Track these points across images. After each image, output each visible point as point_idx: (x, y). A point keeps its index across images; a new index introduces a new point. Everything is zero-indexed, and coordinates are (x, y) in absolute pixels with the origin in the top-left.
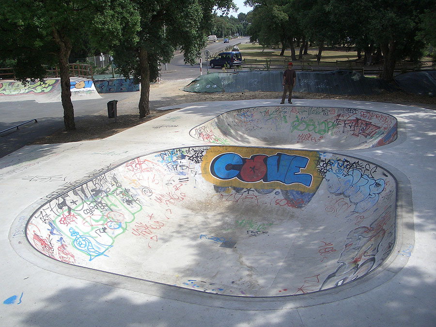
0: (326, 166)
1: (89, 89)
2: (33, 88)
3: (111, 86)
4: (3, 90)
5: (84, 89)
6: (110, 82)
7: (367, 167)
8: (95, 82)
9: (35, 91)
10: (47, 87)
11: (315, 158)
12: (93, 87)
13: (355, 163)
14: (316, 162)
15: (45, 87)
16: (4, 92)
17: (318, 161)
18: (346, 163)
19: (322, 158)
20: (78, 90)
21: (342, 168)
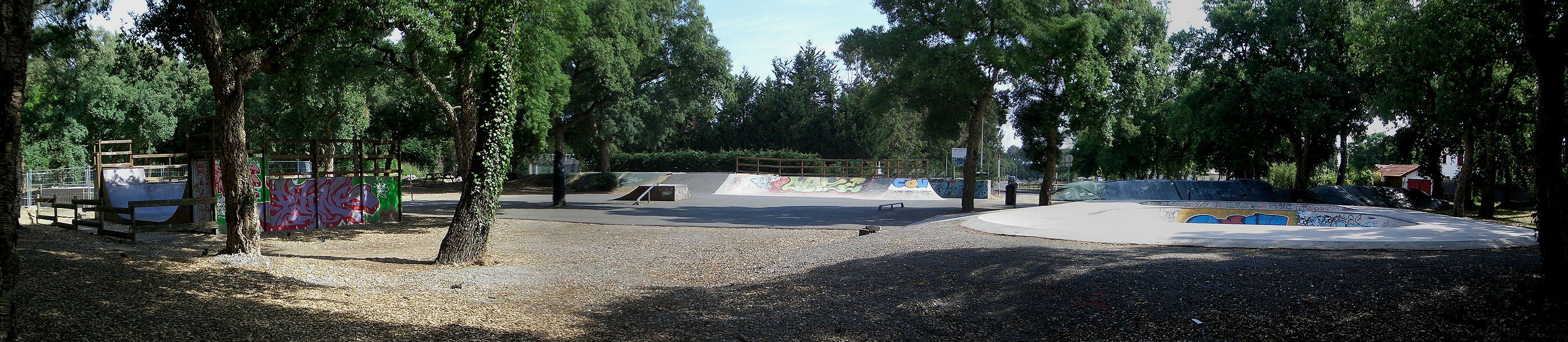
0: (1307, 223)
1: (924, 189)
2: (833, 187)
3: (951, 188)
4: (791, 186)
5: (918, 189)
6: (951, 184)
7: (1351, 217)
8: (931, 182)
9: (838, 190)
10: (855, 187)
11: (1294, 217)
12: (929, 188)
13: (1336, 217)
14: (1296, 220)
15: (850, 187)
16: (793, 188)
17: (1298, 219)
18: (1327, 219)
19: (1302, 216)
20: (909, 189)
21: (1324, 222)
